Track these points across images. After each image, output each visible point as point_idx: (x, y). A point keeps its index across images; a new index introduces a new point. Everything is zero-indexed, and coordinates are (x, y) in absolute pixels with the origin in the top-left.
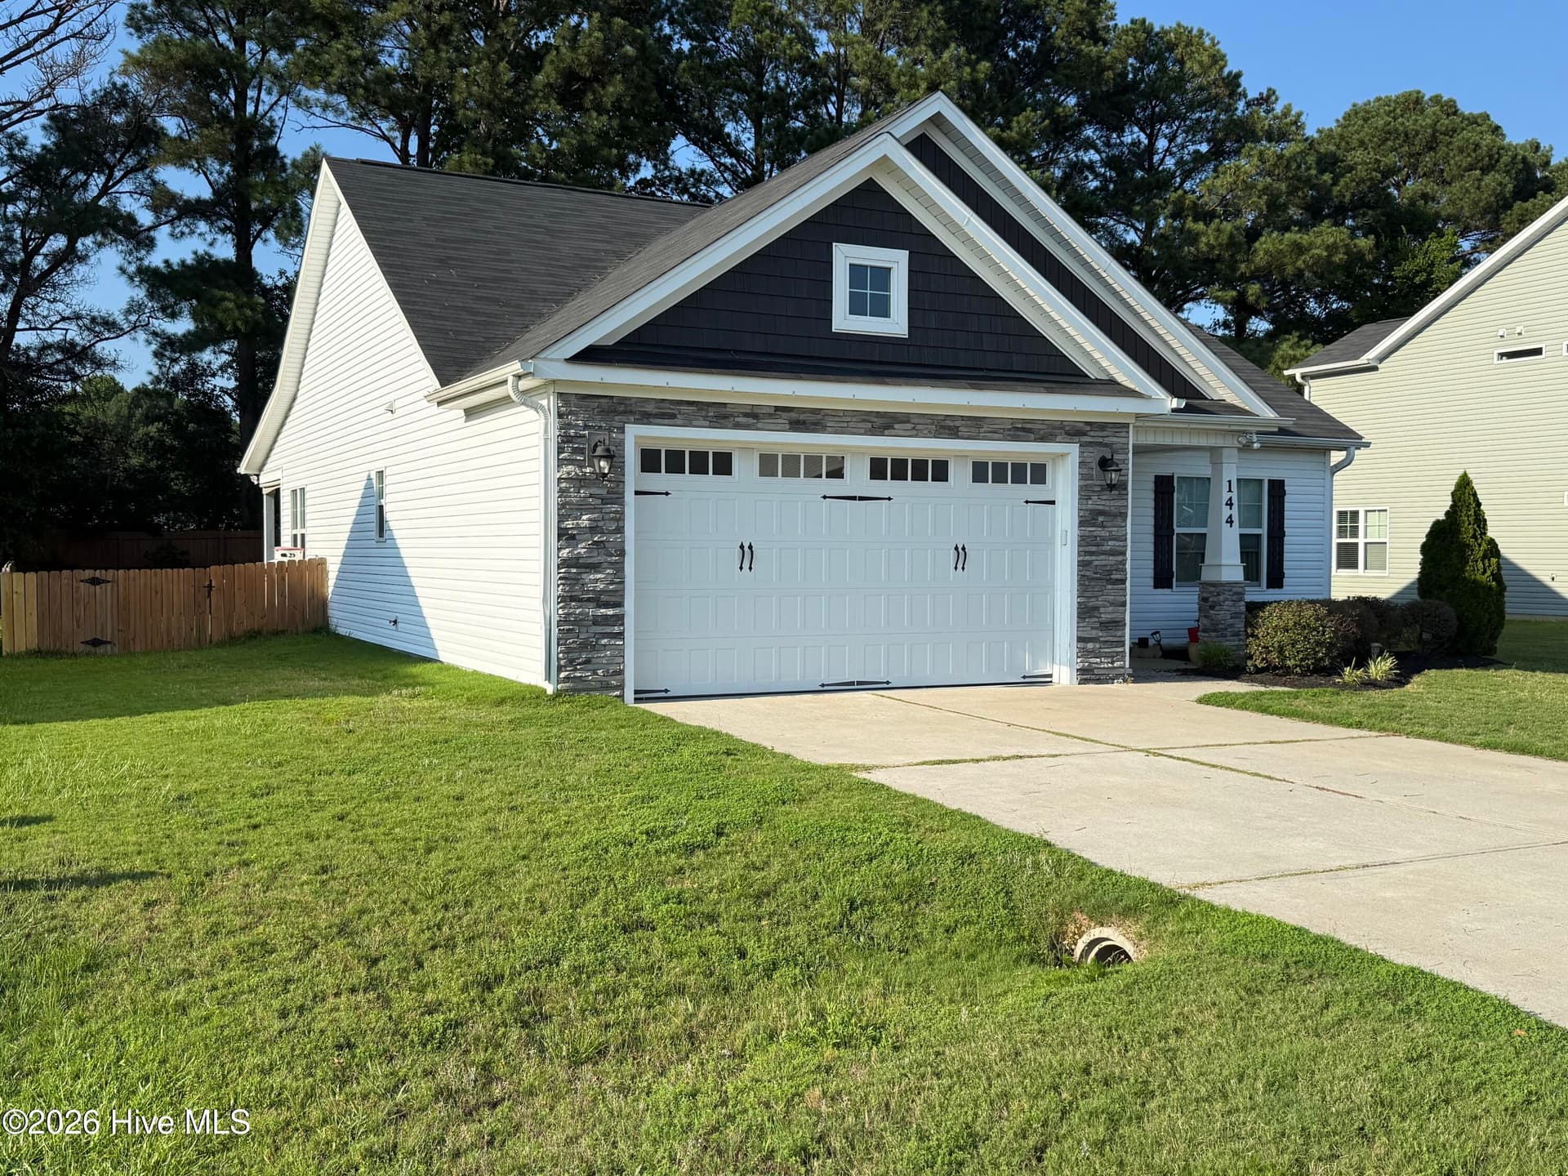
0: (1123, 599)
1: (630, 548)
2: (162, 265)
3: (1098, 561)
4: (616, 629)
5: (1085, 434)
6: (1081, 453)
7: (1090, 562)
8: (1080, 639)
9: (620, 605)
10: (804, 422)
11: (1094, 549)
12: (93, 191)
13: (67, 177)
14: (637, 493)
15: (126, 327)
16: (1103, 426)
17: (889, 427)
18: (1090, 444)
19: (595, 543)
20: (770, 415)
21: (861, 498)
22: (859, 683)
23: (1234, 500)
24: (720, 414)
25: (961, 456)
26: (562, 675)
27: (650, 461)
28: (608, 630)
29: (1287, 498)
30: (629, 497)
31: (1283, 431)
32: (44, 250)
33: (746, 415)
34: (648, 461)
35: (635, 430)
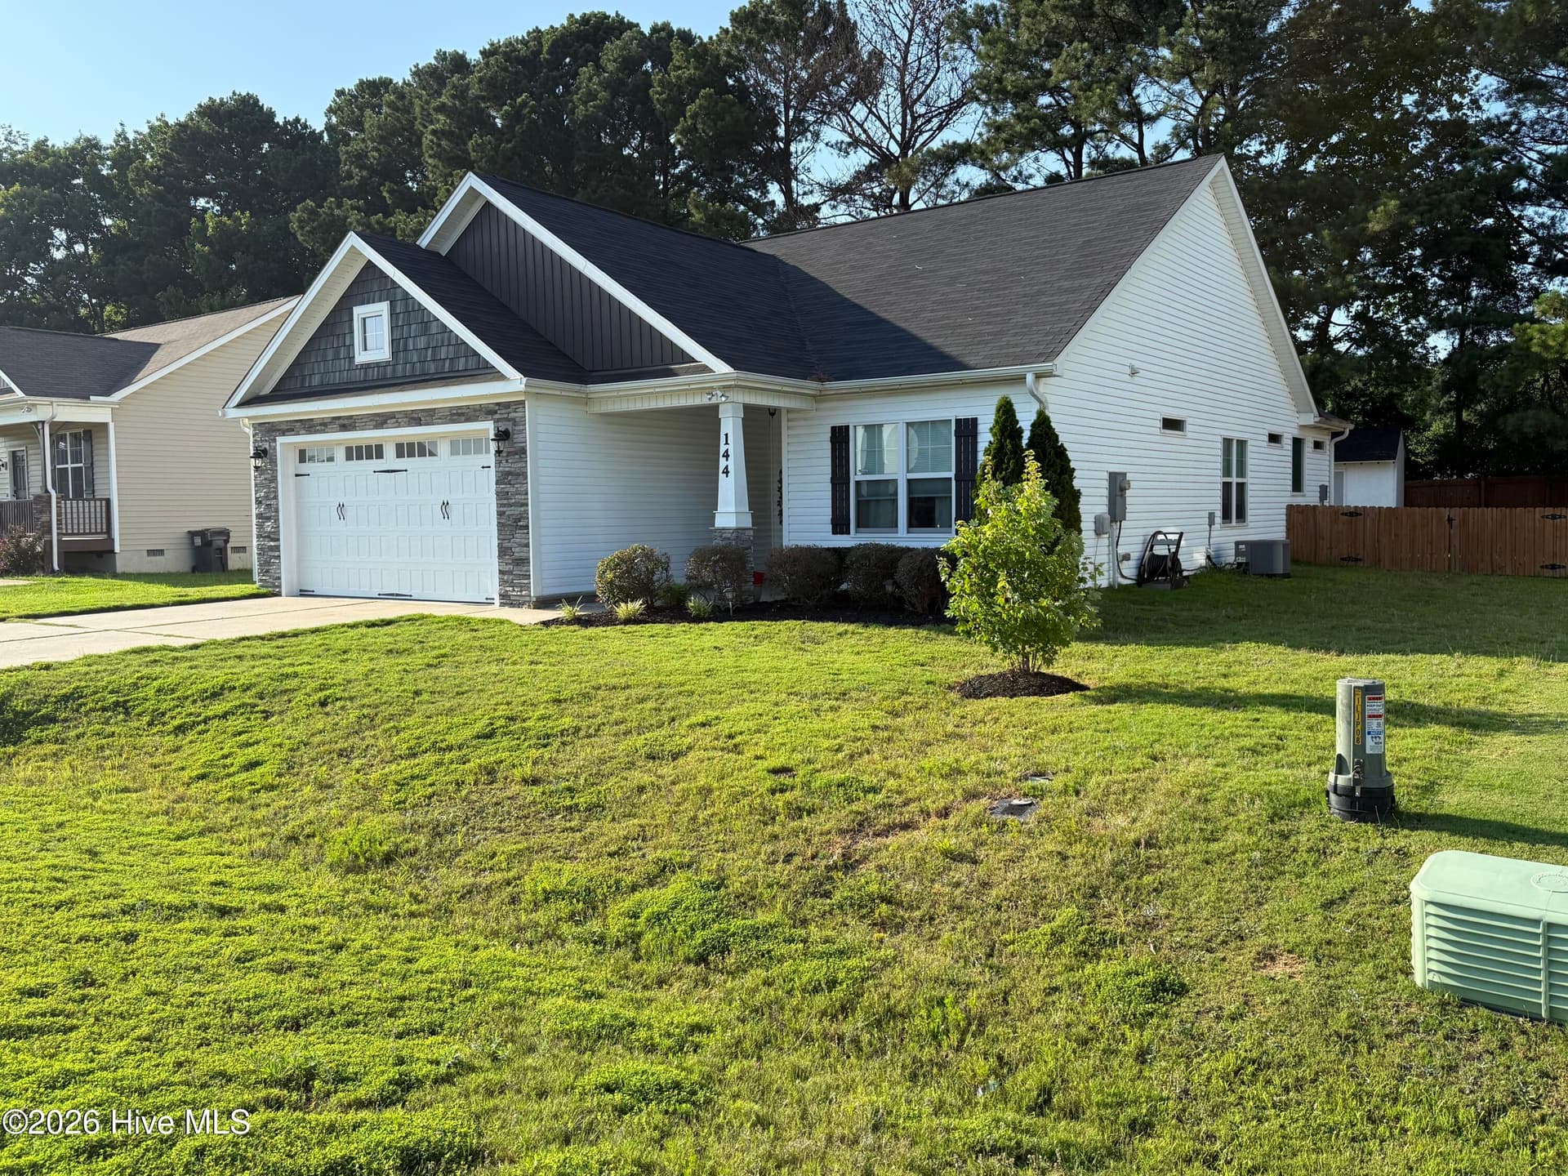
0: (524, 541)
1: (280, 508)
3: (510, 511)
5: (495, 412)
6: (495, 428)
7: (504, 512)
8: (501, 572)
9: (278, 540)
10: (345, 425)
11: (505, 501)
14: (297, 476)
16: (507, 405)
18: (499, 420)
19: (267, 505)
20: (331, 423)
21: (391, 471)
22: (397, 595)
23: (730, 453)
24: (310, 425)
25: (443, 436)
28: (275, 554)
34: (303, 457)
35: (280, 440)
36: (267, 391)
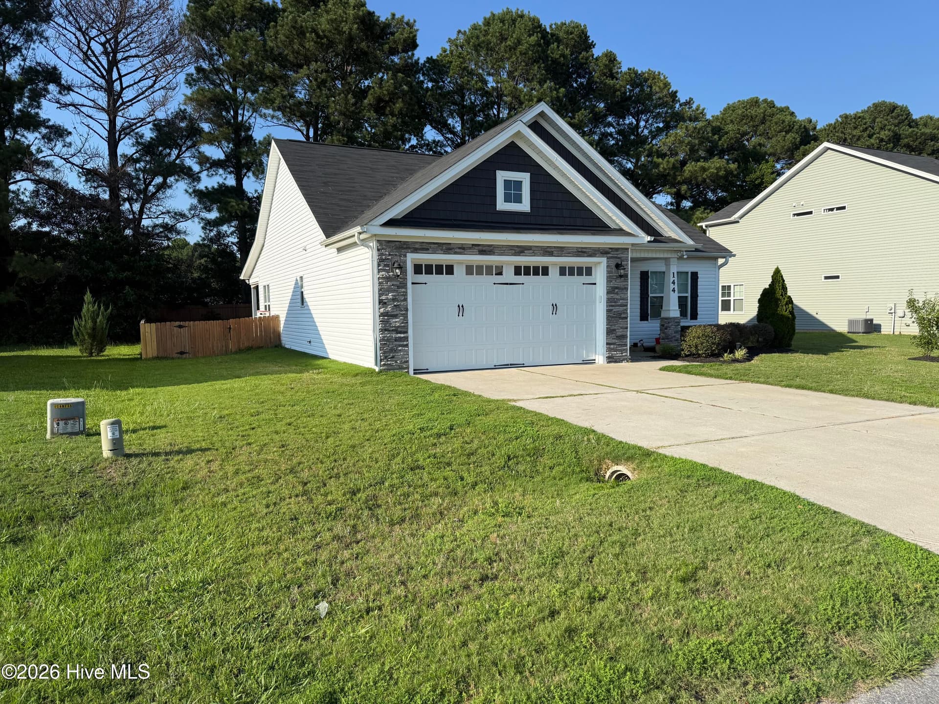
0: (626, 326)
1: (410, 307)
2: (204, 189)
3: (616, 309)
4: (405, 343)
5: (609, 253)
6: (608, 261)
7: (612, 310)
8: (607, 344)
9: (406, 332)
10: (485, 251)
11: (613, 304)
12: (173, 157)
13: (162, 151)
14: (413, 283)
15: (190, 216)
16: (617, 249)
17: (523, 252)
18: (612, 257)
19: (395, 306)
20: (470, 248)
21: (511, 284)
22: (511, 365)
23: (676, 281)
24: (448, 248)
25: (554, 264)
26: (382, 363)
27: (418, 269)
28: (402, 343)
29: (699, 280)
30: (409, 285)
31: (697, 250)
32: (153, 183)
33: (460, 248)
35: (411, 255)
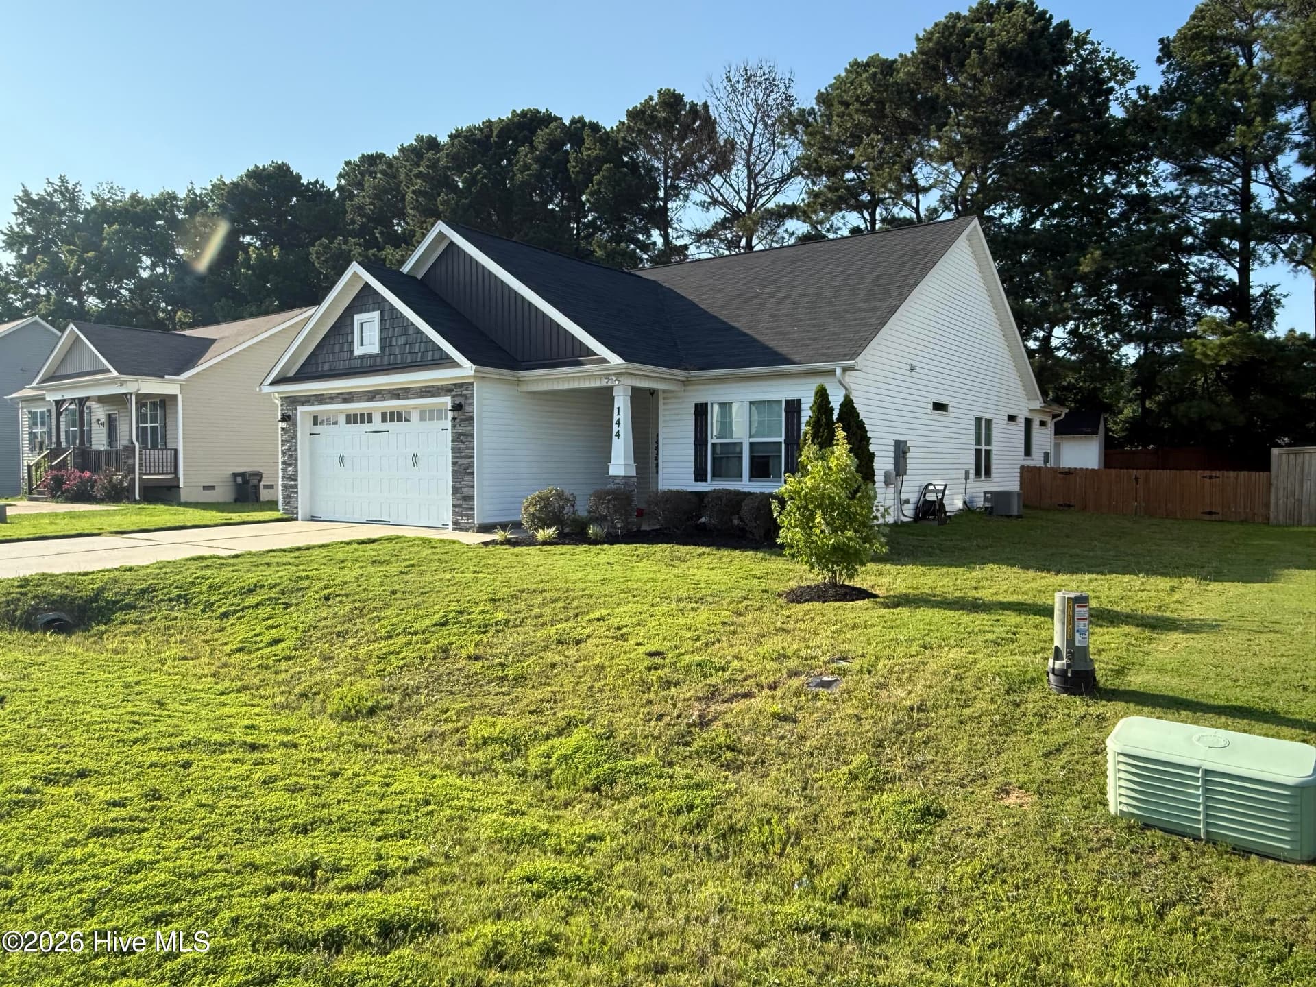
3: (461, 461)
4: (296, 490)
5: (452, 390)
6: (452, 401)
7: (457, 463)
8: (454, 506)
9: (297, 480)
10: (347, 399)
11: (458, 454)
14: (311, 435)
17: (374, 397)
18: (456, 396)
19: (289, 455)
20: (336, 397)
21: (379, 432)
22: (379, 521)
24: (322, 399)
25: (415, 407)
26: (283, 507)
28: (293, 490)
30: (301, 436)
33: (329, 398)
34: (315, 421)
35: (300, 409)
36: (291, 374)
